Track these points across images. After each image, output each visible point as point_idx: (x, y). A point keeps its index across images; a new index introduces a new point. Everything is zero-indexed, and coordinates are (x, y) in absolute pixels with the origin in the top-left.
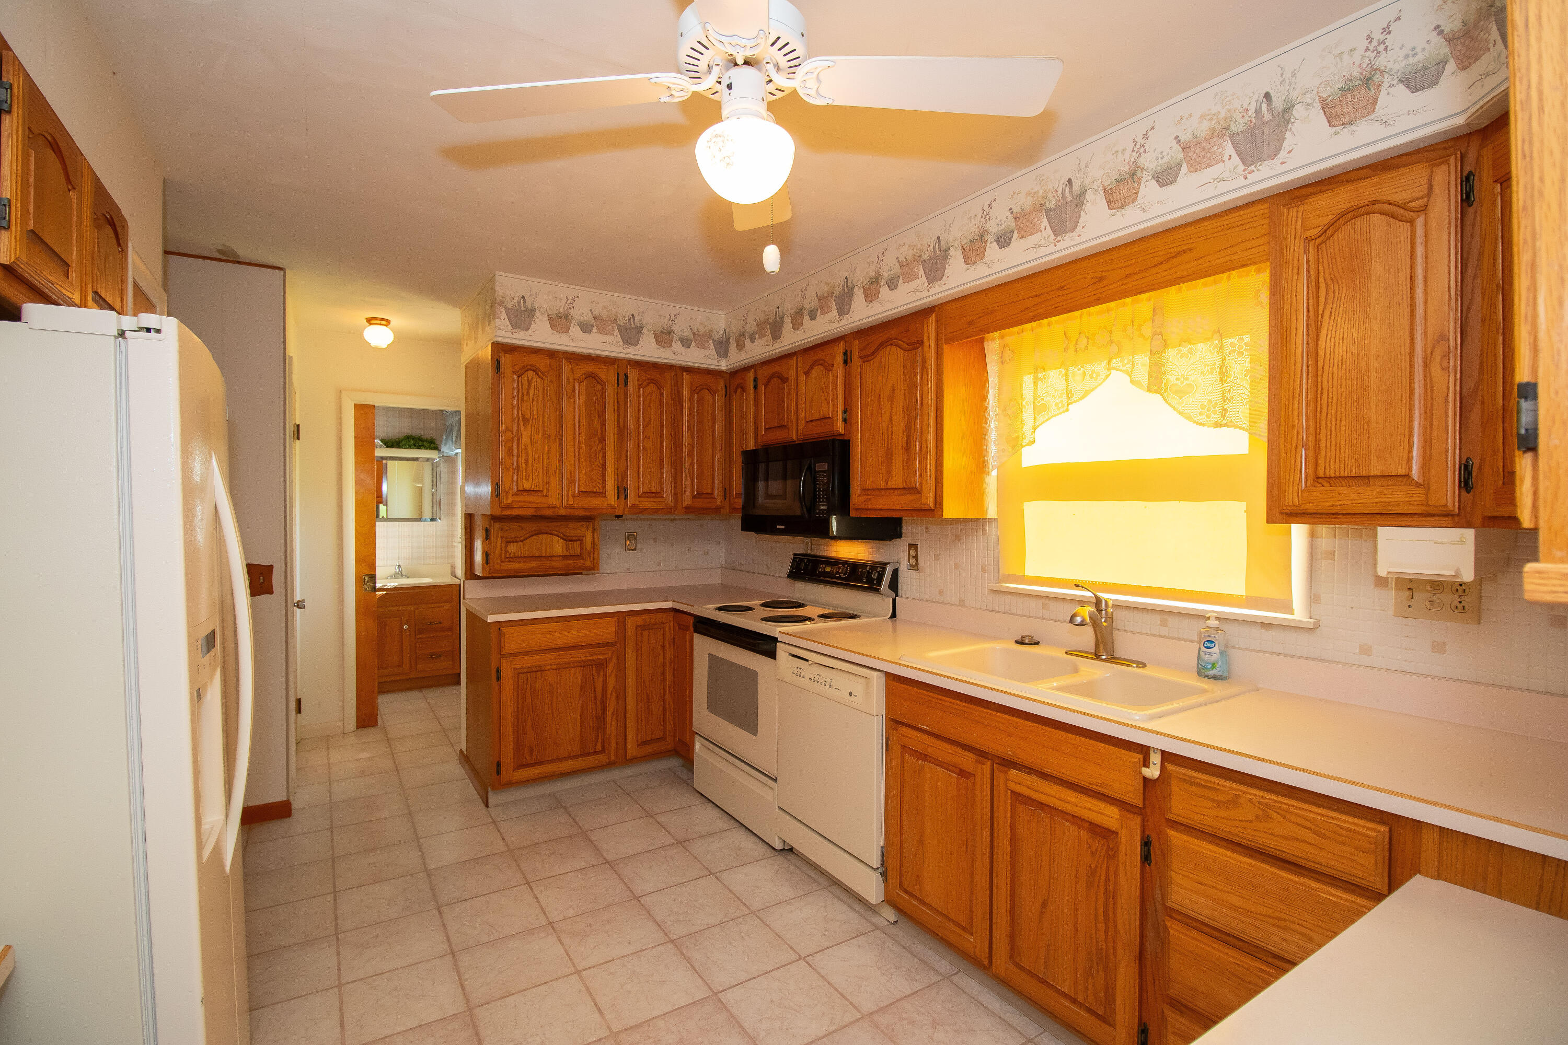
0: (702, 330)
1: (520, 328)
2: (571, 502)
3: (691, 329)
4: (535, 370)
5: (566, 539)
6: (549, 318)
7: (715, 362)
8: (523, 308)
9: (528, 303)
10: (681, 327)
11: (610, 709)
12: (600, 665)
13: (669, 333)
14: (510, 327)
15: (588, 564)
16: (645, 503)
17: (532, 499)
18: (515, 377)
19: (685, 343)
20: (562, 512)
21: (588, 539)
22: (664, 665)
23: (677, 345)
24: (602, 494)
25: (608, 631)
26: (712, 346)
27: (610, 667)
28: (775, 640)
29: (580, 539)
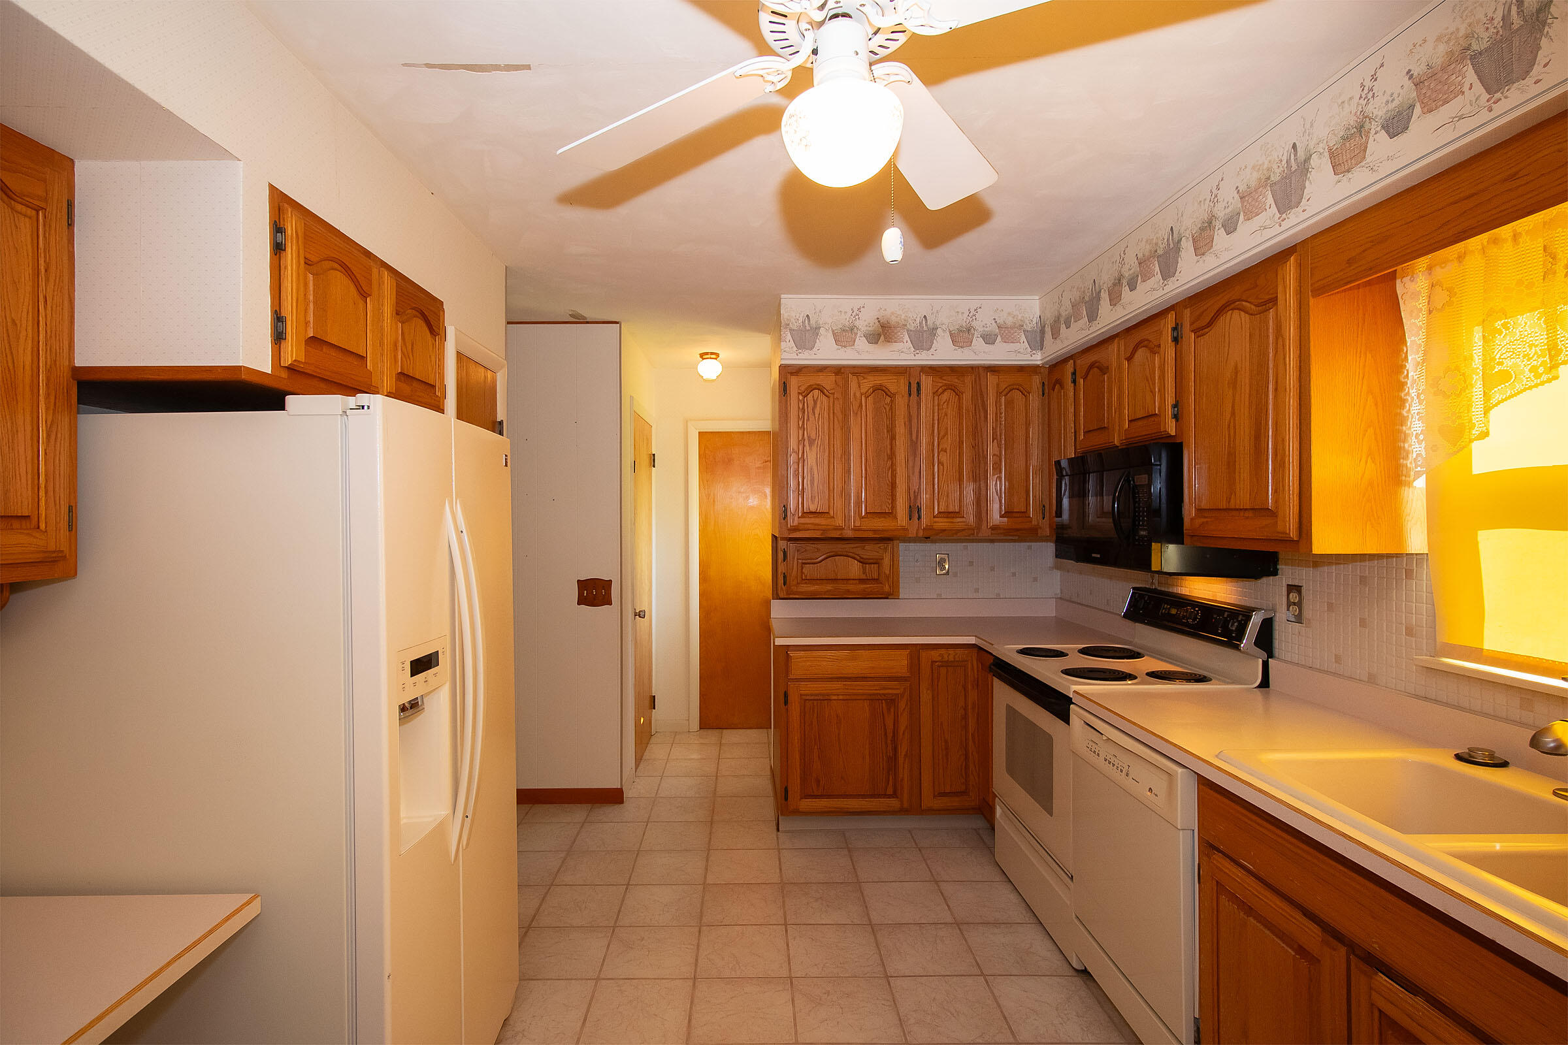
0: (1010, 321)
1: (804, 348)
2: (858, 524)
3: (996, 322)
4: (821, 389)
5: (863, 562)
6: (834, 334)
7: (1028, 357)
8: (808, 328)
9: (813, 322)
10: (985, 321)
11: (903, 749)
12: (892, 701)
13: (969, 331)
14: (795, 349)
15: (887, 588)
16: (942, 524)
17: (817, 521)
18: (801, 398)
19: (989, 339)
20: (849, 534)
21: (886, 561)
22: (965, 709)
23: (978, 343)
24: (891, 514)
25: (901, 664)
26: (1023, 338)
27: (902, 704)
28: (1069, 701)
29: (877, 562)
